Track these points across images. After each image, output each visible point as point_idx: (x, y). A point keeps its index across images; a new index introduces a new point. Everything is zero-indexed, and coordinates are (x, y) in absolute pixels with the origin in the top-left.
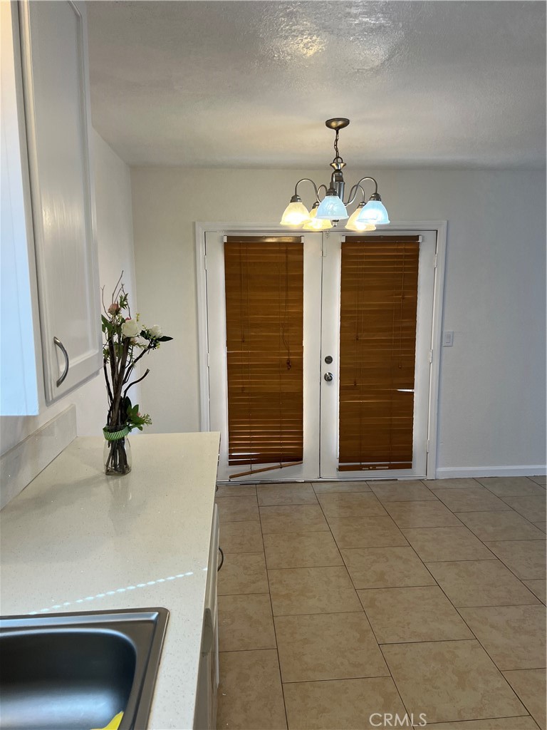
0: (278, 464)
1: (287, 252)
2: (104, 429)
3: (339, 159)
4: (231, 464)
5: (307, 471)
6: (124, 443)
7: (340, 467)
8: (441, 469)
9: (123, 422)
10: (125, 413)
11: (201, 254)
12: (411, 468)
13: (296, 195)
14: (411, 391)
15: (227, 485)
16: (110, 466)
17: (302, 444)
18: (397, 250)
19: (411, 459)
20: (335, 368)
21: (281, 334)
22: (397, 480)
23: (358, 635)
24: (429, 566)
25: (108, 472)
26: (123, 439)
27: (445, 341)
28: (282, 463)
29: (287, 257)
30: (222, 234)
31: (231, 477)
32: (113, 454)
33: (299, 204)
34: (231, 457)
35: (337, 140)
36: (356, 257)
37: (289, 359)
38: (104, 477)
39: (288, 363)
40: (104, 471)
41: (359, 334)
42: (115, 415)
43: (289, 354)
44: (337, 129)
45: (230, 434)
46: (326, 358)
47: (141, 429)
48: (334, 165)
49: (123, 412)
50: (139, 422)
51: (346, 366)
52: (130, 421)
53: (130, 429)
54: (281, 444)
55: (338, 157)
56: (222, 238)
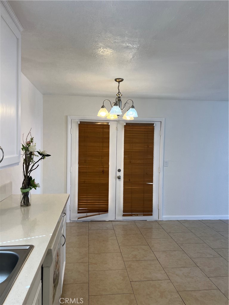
0: (98, 213)
1: (103, 128)
2: (21, 188)
3: (120, 93)
4: (78, 213)
5: (109, 216)
6: (28, 194)
7: (123, 214)
8: (164, 216)
9: (28, 186)
10: (30, 182)
11: (69, 128)
12: (152, 215)
13: (103, 106)
14: (152, 184)
15: (76, 222)
16: (22, 203)
17: (108, 205)
18: (145, 129)
19: (152, 212)
20: (122, 174)
21: (100, 160)
22: (146, 220)
23: (122, 278)
24: (155, 253)
25: (21, 206)
26: (28, 192)
27: (165, 164)
28: (100, 213)
29: (103, 130)
30: (78, 121)
31: (78, 218)
32: (24, 198)
33: (104, 109)
34: (78, 210)
35: (119, 86)
36: (130, 131)
37: (103, 170)
38: (20, 207)
39: (103, 171)
40: (20, 205)
41: (131, 160)
42: (25, 182)
43: (103, 168)
44: (119, 82)
45: (79, 200)
46: (118, 170)
47: (36, 189)
48: (118, 95)
49: (29, 182)
50: (35, 186)
51: (126, 173)
52: (31, 186)
53: (31, 189)
54: (99, 205)
55: (119, 92)
56: (78, 122)
